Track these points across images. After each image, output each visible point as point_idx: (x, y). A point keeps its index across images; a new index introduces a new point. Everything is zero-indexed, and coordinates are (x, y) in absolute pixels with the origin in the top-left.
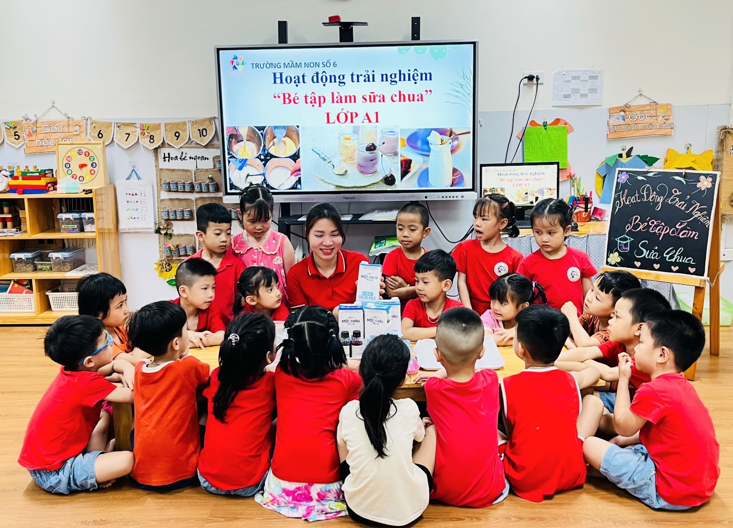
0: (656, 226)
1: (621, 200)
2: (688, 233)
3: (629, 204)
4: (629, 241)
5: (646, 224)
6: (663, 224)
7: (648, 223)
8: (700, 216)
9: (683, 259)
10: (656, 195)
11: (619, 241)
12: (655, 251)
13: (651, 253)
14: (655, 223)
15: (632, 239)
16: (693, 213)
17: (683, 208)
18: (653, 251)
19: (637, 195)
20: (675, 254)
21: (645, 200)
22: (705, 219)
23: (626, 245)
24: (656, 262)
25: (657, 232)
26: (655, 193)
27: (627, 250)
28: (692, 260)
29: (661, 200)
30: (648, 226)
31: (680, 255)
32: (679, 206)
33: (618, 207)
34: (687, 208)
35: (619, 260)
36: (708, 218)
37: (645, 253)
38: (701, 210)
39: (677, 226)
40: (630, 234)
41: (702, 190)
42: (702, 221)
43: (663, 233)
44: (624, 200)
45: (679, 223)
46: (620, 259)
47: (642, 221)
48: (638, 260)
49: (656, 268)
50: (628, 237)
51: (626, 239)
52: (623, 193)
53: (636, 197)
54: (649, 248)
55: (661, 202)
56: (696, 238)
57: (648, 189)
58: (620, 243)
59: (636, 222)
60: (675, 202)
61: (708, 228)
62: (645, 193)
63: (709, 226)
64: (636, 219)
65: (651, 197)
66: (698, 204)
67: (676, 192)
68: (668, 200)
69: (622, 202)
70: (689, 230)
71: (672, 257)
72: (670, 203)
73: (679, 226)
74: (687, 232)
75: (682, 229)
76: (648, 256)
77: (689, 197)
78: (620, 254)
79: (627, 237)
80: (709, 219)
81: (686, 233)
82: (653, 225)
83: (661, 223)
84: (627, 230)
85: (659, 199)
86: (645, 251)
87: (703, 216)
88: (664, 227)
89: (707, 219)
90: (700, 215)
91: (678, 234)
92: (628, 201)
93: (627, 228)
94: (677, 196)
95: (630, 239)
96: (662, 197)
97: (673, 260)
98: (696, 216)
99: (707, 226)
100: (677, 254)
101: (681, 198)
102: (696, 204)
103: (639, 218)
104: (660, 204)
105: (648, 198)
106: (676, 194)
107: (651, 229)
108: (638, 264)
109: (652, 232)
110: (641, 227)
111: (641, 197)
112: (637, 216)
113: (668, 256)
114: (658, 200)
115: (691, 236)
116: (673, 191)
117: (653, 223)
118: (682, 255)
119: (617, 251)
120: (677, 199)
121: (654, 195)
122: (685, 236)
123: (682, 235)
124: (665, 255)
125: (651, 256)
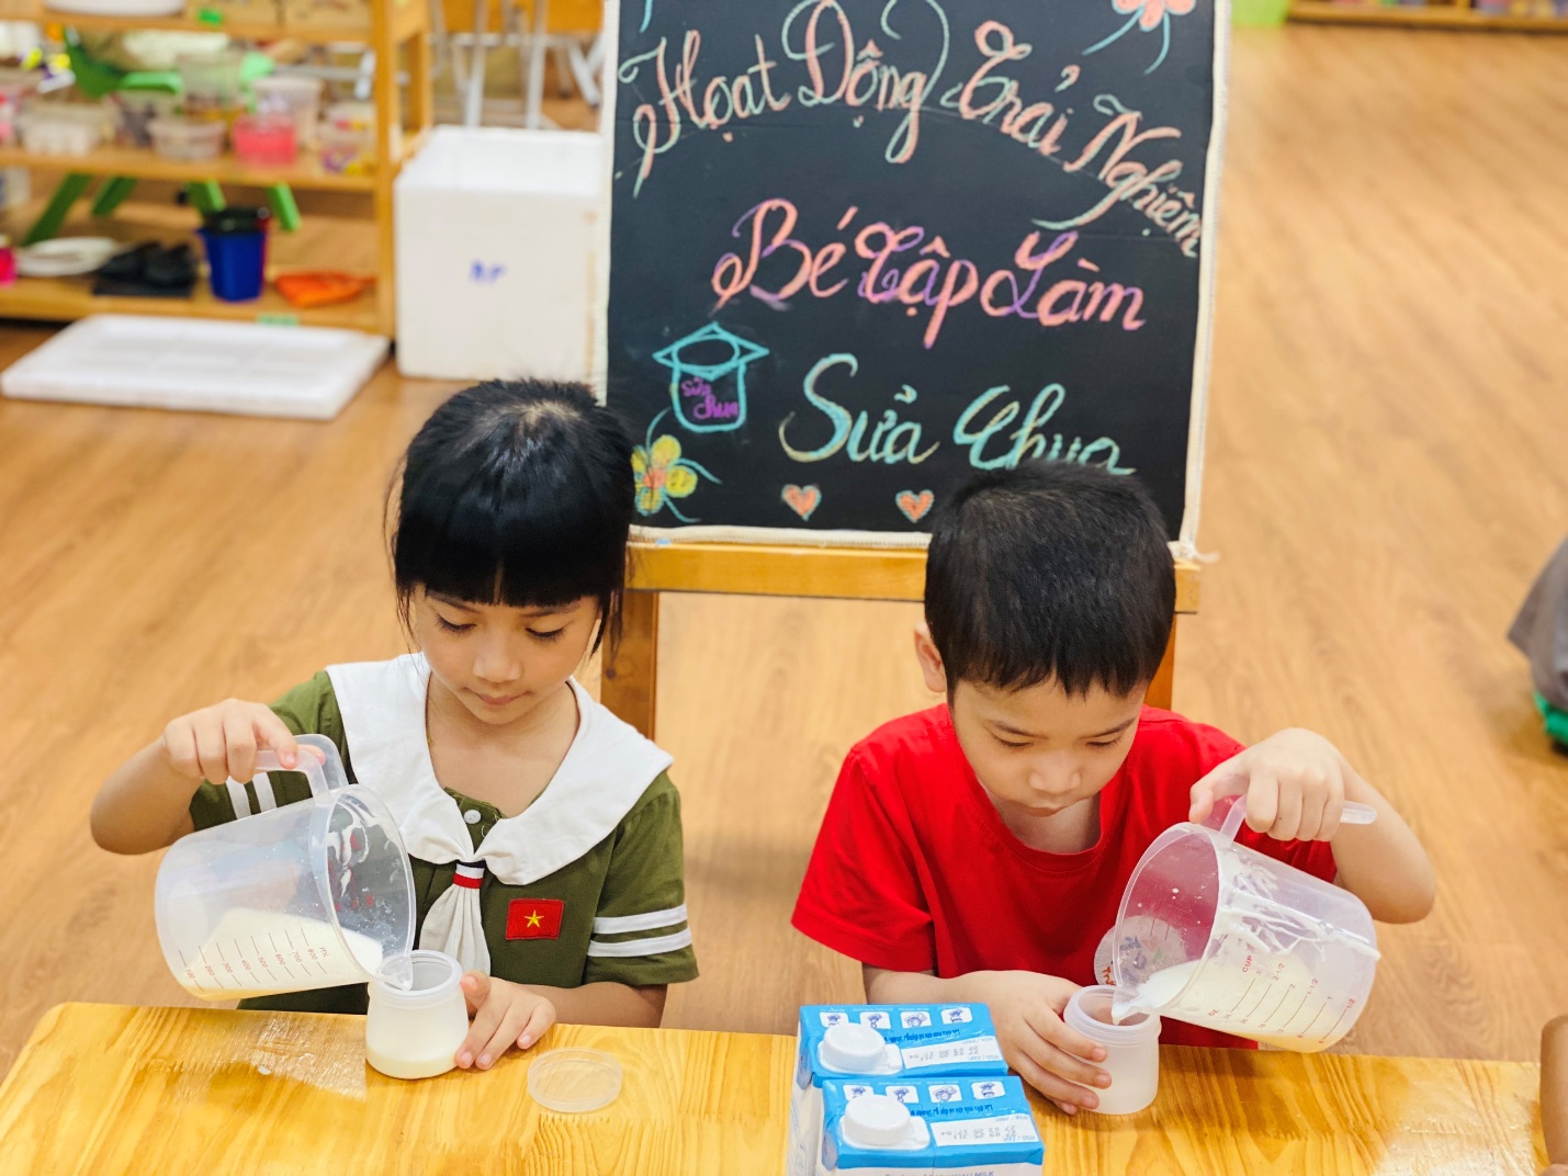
0: (900, 262)
1: (668, 98)
2: (1087, 297)
3: (722, 129)
4: (738, 364)
5: (838, 249)
6: (938, 245)
7: (851, 248)
8: (1144, 193)
9: (1065, 450)
10: (884, 61)
11: (678, 367)
12: (905, 413)
13: (881, 428)
14: (893, 242)
15: (760, 352)
16: (1108, 173)
17: (1047, 147)
18: (891, 415)
19: (763, 66)
20: (1017, 423)
21: (818, 98)
22: (1176, 205)
23: (724, 387)
24: (911, 477)
25: (907, 299)
26: (871, 49)
27: (733, 419)
28: (1116, 450)
29: (910, 93)
30: (853, 267)
31: (1047, 431)
32: (1026, 129)
33: (650, 150)
34: (1072, 144)
35: (684, 483)
36: (1189, 198)
37: (846, 430)
38: (1149, 155)
39: (1023, 258)
40: (746, 315)
41: (1147, 26)
42: (1158, 217)
43: (944, 301)
44: (689, 103)
45: (1032, 240)
46: (694, 479)
47: (815, 232)
48: (803, 475)
49: (914, 516)
50: (734, 341)
51: (719, 352)
52: (673, 57)
53: (756, 78)
54: (865, 396)
55: (915, 107)
56: (1130, 323)
57: (828, 28)
58: (685, 377)
59: (779, 240)
60: (996, 106)
61: (1196, 263)
62: (811, 54)
63: (1197, 248)
64: (774, 220)
65: (851, 78)
66: (1130, 118)
67: (995, 41)
68: (956, 98)
69: (674, 116)
70: (1088, 278)
71: (1000, 444)
72: (967, 113)
73: (1035, 252)
74: (1080, 287)
75: (1054, 274)
76: (863, 446)
77: (1072, 73)
78: (693, 449)
79: (724, 336)
80: (1198, 208)
81: (1070, 296)
82: (883, 255)
83: (928, 240)
84: (726, 295)
85: (899, 88)
86: (837, 413)
87: (1162, 187)
88: (945, 265)
89: (1184, 207)
90: (1144, 183)
91: (1031, 305)
92: (710, 107)
93: (726, 280)
94: (1005, 68)
95: (744, 351)
96: (920, 78)
97: (1011, 459)
98: (1122, 191)
99: (1187, 249)
100: (1030, 423)
101: (1034, 80)
102: (1117, 114)
103: (792, 215)
104: (912, 120)
105: (832, 84)
106: (998, 58)
107: (870, 278)
108: (804, 499)
109: (875, 299)
110: (809, 271)
111: (789, 76)
112: (775, 204)
113: (979, 440)
114: (898, 96)
115: (1106, 315)
116: (981, 36)
117: (877, 242)
118: (1064, 425)
119: (670, 427)
120: (1010, 88)
121: (869, 66)
122: (1071, 315)
123: (1057, 308)
124: (960, 437)
125: (880, 448)
